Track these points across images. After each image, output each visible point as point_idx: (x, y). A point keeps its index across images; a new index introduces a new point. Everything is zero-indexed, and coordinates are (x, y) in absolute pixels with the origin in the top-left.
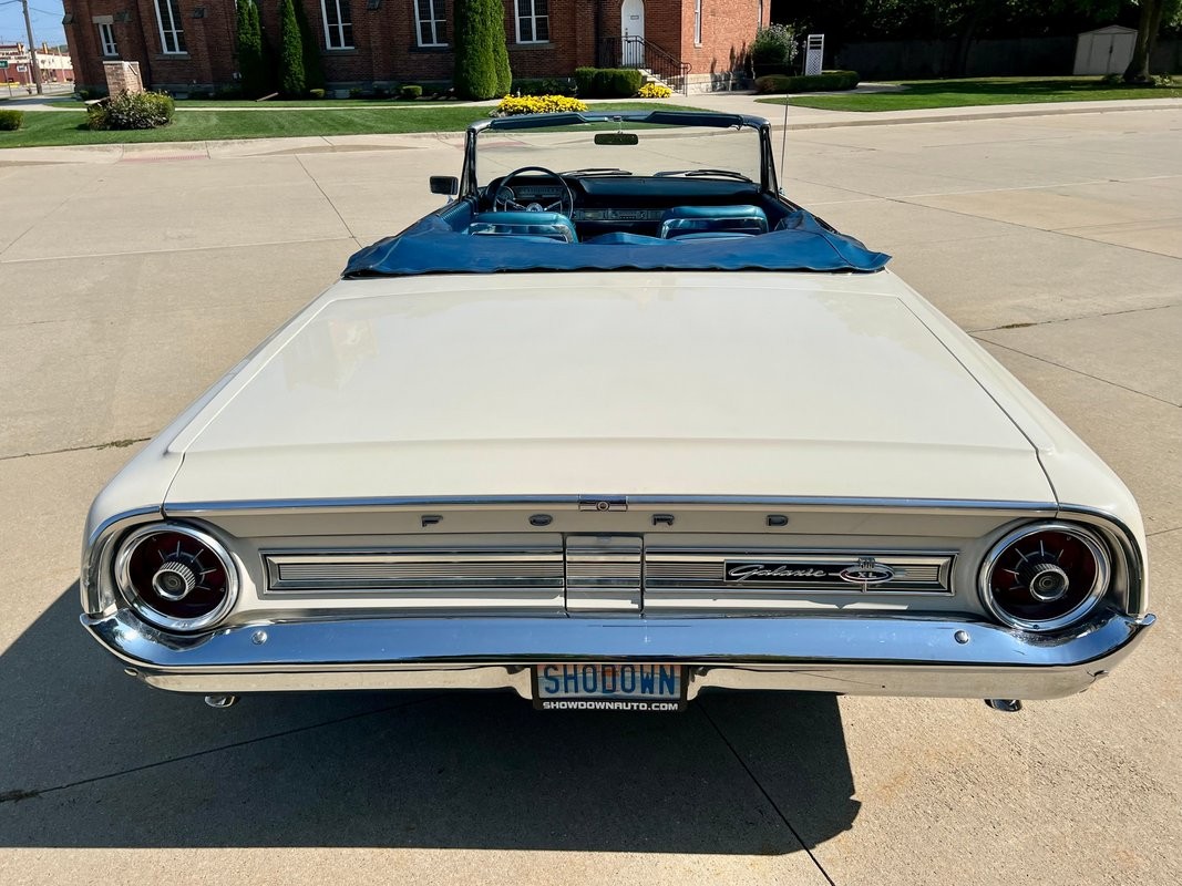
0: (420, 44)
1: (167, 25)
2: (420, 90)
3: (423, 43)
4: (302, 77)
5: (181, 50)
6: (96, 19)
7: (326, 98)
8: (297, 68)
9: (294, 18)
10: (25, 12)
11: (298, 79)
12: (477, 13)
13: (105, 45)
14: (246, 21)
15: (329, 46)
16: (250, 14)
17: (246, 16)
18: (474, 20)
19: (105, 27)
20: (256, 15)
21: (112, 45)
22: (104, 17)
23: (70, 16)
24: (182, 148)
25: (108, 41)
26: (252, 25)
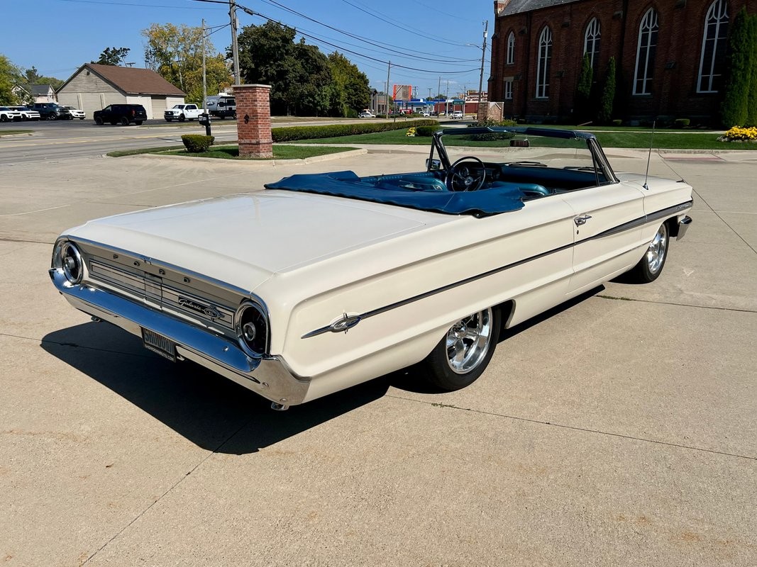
0: (698, 91)
1: (541, 82)
2: (688, 121)
3: (701, 90)
4: (609, 112)
5: (546, 96)
6: (505, 79)
7: (623, 125)
8: (608, 107)
9: (614, 76)
10: (481, 75)
11: (607, 114)
12: (740, 69)
13: (506, 93)
14: (584, 79)
15: (634, 93)
16: (588, 75)
17: (585, 75)
18: (737, 75)
19: (509, 83)
20: (591, 75)
21: (510, 93)
22: (509, 78)
23: (492, 78)
24: (495, 151)
25: (508, 91)
26: (587, 81)
